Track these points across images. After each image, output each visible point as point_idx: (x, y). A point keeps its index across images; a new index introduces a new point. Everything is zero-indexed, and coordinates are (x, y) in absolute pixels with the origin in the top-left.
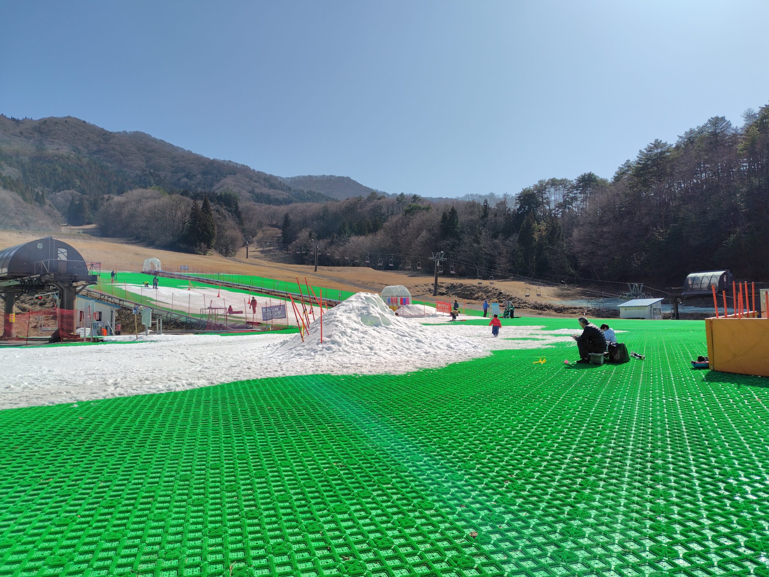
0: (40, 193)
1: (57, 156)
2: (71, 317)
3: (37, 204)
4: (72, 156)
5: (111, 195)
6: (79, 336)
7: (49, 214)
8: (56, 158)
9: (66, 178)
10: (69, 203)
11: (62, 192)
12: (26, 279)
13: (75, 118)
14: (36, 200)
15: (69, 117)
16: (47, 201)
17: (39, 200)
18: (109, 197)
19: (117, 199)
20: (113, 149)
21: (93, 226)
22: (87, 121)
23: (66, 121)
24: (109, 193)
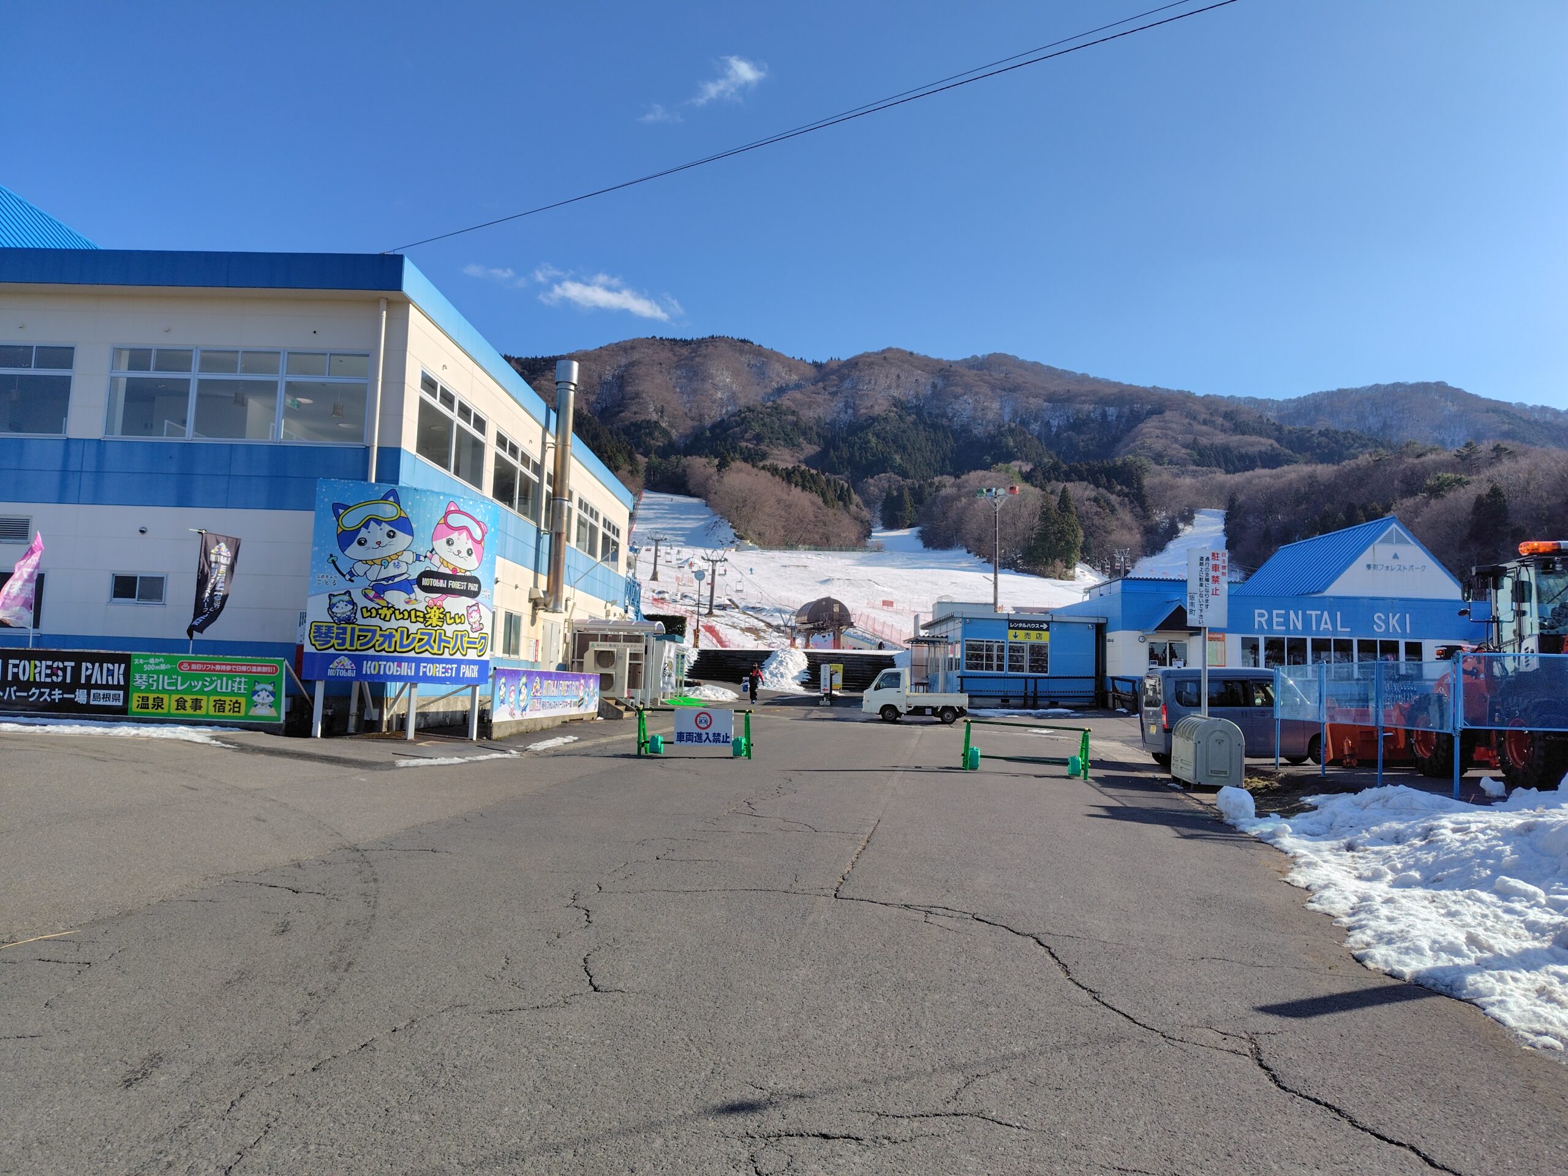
4: (892, 414)
13: (898, 350)
15: (889, 350)
22: (915, 352)
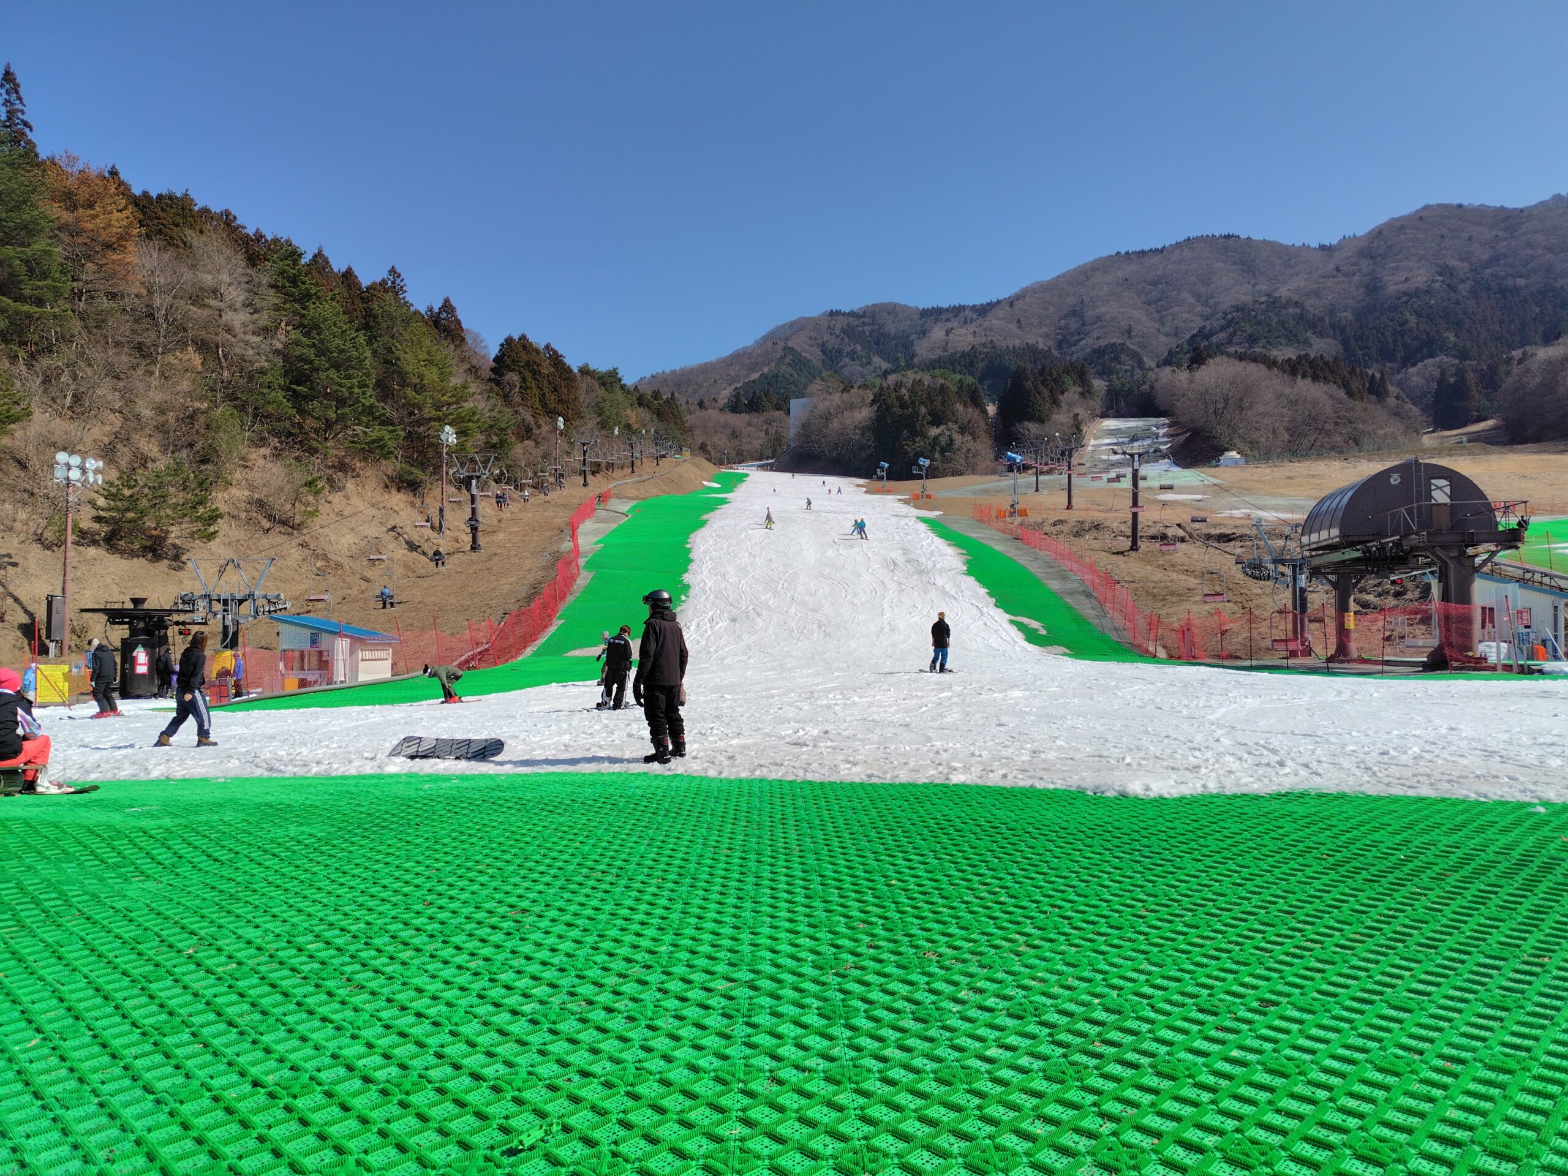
0: (1378, 376)
1: (1405, 293)
2: (1468, 620)
3: (1373, 398)
5: (1527, 348)
6: (1486, 659)
7: (1397, 414)
8: (1404, 299)
9: (1427, 334)
10: (1435, 385)
11: (1420, 365)
12: (1373, 546)
14: (1370, 391)
16: (1390, 388)
17: (1377, 390)
18: (1525, 354)
19: (1544, 353)
20: (1530, 245)
21: (1490, 423)
23: (1421, 218)
24: (1523, 345)
